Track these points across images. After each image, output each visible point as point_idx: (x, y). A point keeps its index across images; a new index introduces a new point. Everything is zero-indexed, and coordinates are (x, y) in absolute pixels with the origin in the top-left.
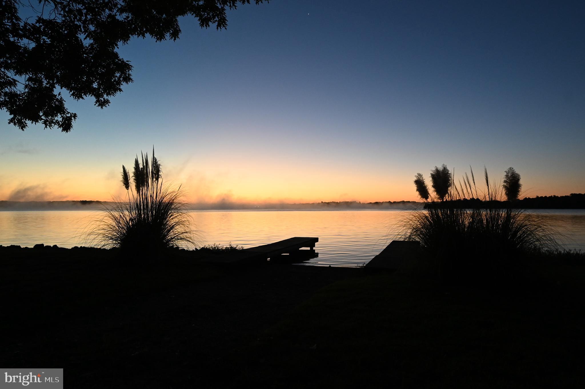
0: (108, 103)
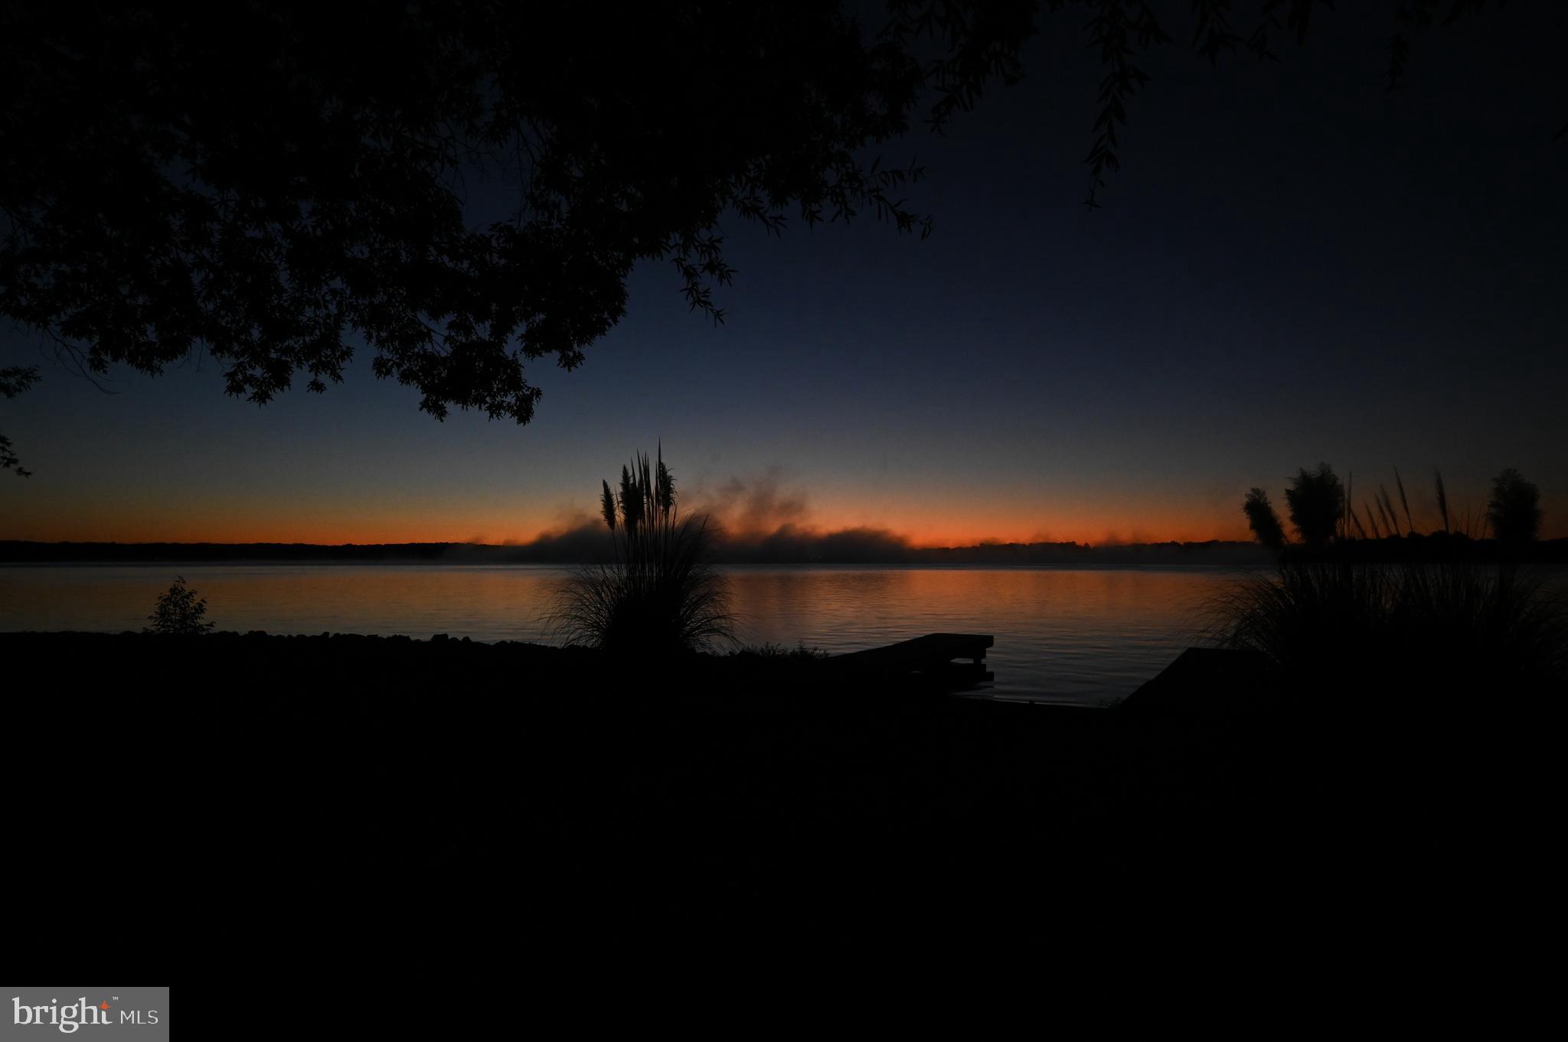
0: (580, 360)
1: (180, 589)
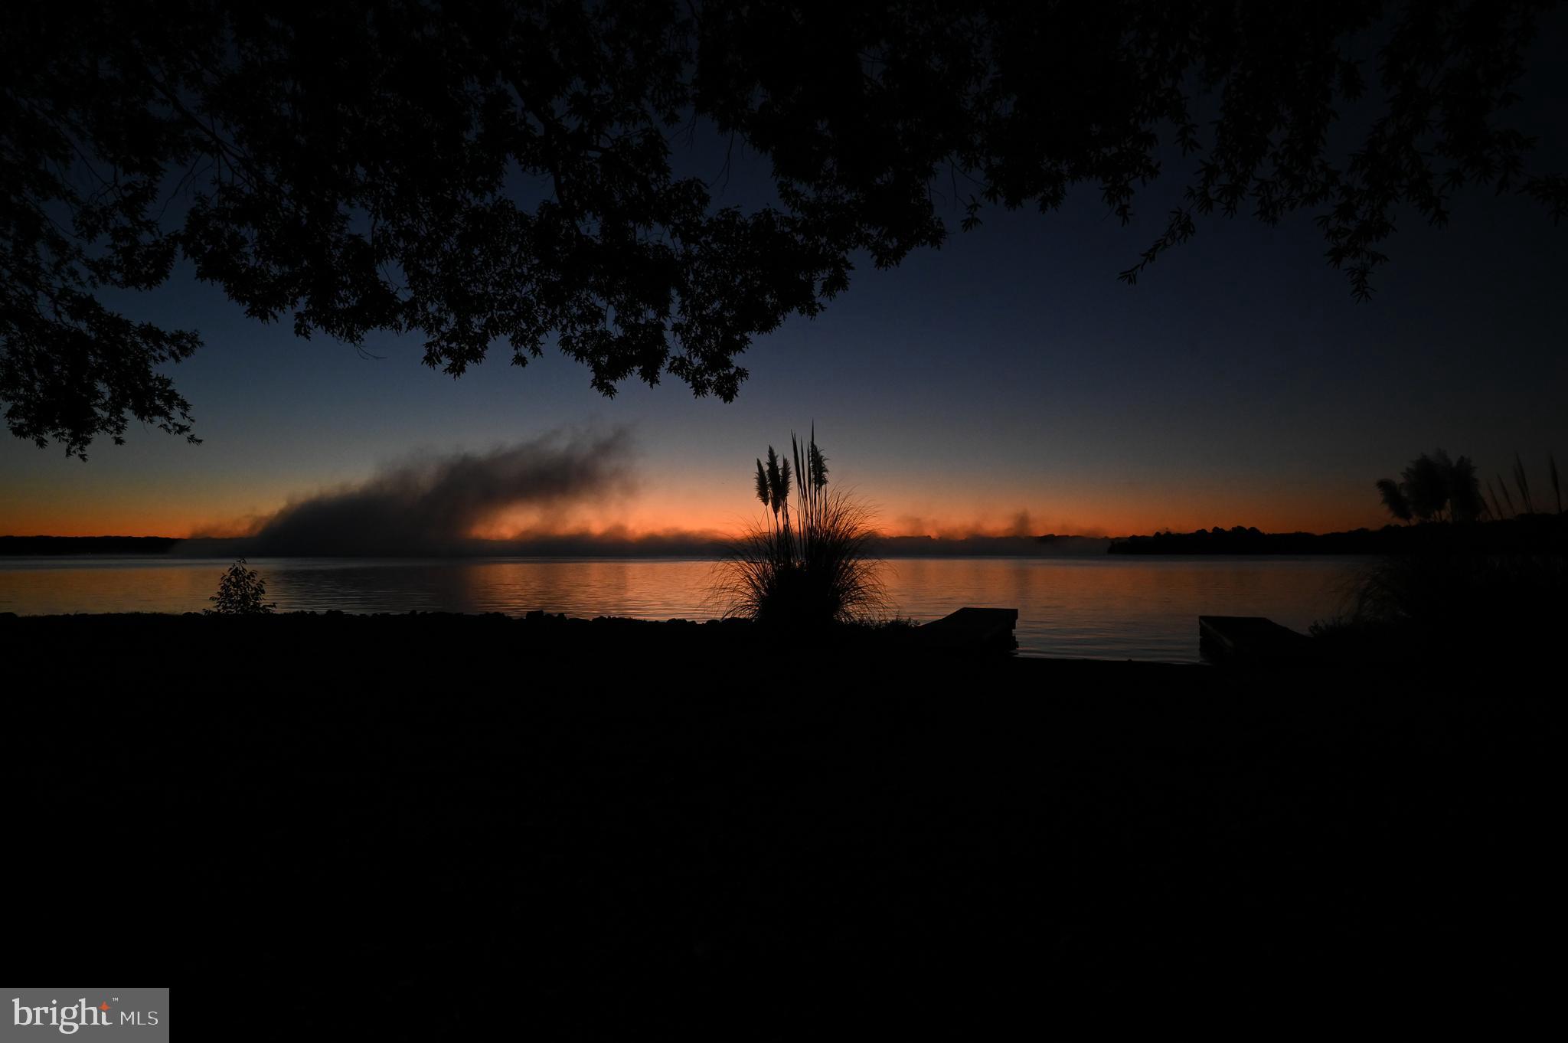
1: (241, 569)
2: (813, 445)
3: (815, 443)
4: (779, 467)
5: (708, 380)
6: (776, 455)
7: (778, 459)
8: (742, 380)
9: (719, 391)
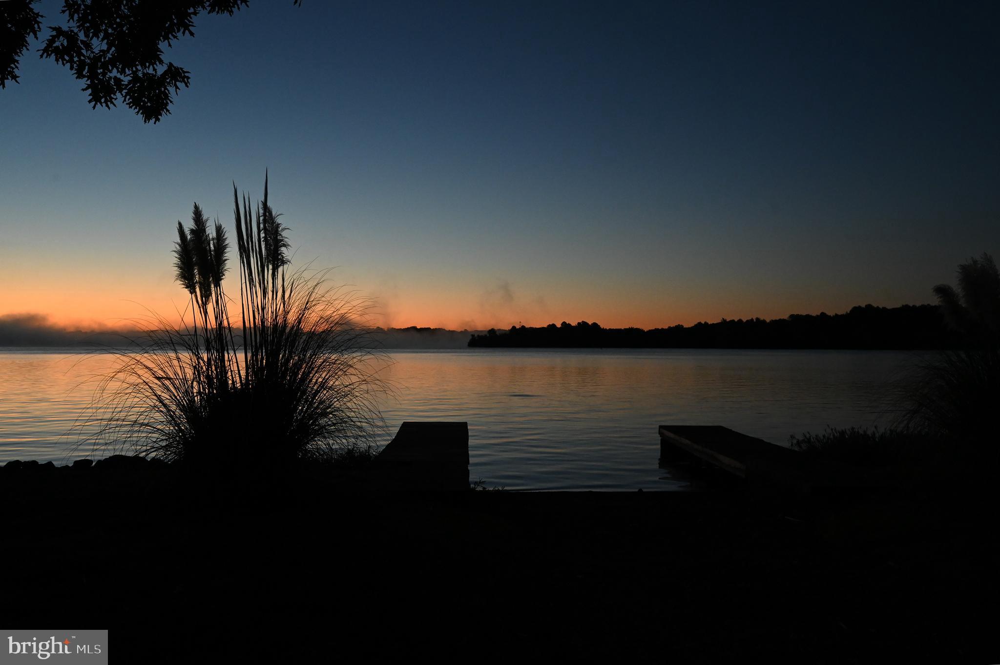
2: (265, 204)
3: (269, 204)
4: (211, 237)
5: (118, 81)
6: (204, 218)
7: (208, 225)
8: (177, 88)
9: (136, 102)
